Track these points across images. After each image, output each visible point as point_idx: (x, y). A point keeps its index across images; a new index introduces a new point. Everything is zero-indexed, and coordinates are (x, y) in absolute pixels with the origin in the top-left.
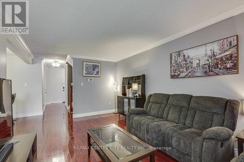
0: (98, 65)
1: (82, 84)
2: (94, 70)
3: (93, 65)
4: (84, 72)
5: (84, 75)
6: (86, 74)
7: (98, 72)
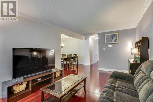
0: (116, 35)
1: (104, 49)
2: (112, 38)
3: (112, 35)
4: (105, 41)
5: (105, 43)
6: (106, 42)
7: (116, 40)
